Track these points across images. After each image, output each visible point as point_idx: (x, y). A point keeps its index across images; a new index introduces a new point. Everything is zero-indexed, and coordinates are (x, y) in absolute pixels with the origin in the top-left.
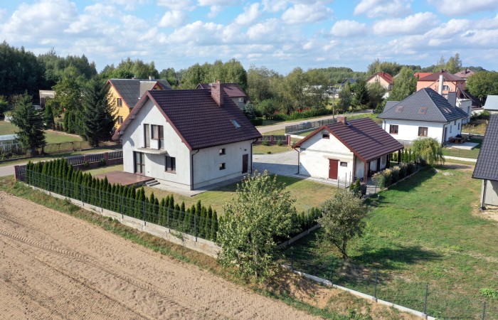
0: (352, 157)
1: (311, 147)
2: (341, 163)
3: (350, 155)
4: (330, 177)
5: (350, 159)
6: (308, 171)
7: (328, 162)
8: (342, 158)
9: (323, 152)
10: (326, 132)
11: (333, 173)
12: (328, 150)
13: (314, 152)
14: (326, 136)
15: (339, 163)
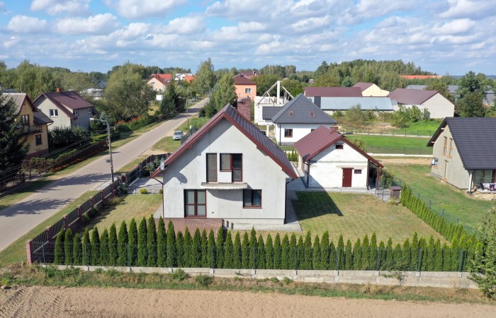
0: (367, 164)
1: (323, 159)
2: (355, 170)
3: (365, 162)
4: (343, 186)
5: (365, 166)
6: (319, 182)
7: (341, 172)
8: (356, 166)
9: (336, 162)
10: (340, 142)
11: (347, 181)
12: (342, 160)
13: (326, 164)
14: (339, 147)
15: (353, 171)
